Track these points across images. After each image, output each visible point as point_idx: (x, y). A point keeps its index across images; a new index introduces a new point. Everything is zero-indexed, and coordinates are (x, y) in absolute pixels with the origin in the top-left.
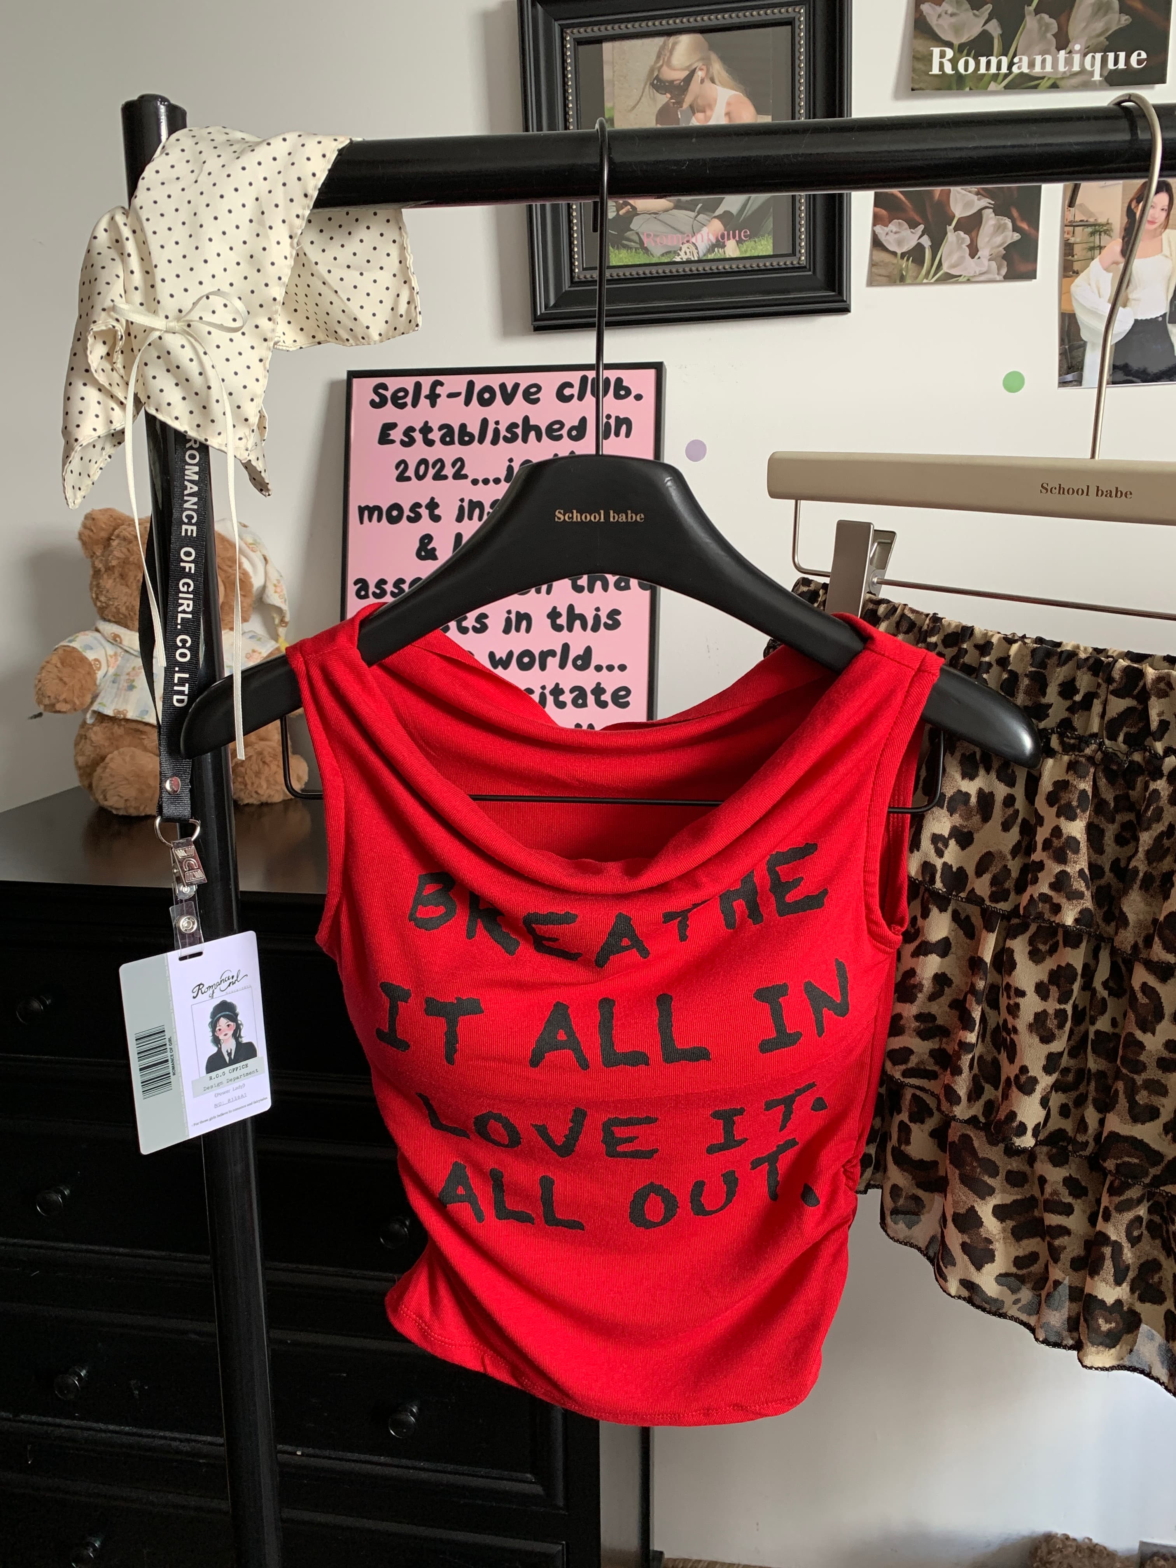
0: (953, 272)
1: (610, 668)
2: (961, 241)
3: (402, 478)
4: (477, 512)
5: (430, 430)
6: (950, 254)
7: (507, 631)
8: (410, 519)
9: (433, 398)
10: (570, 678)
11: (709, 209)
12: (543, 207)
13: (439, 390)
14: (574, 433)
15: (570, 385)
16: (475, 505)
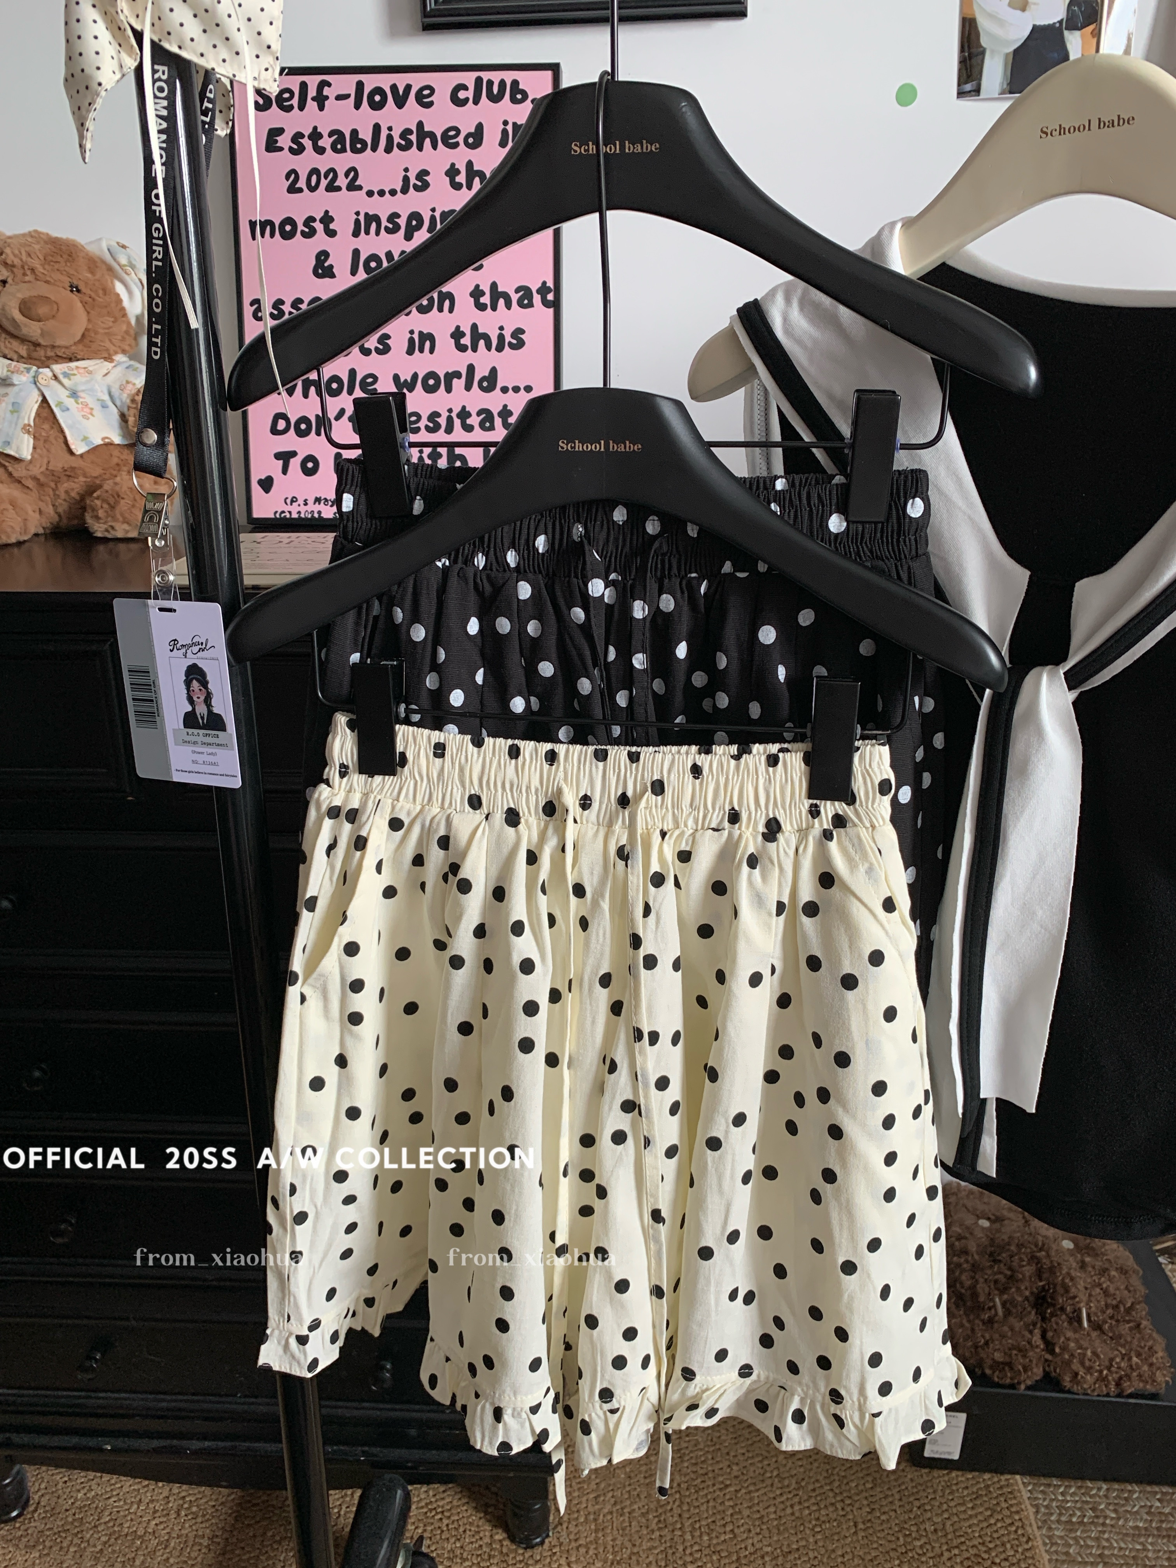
1: (516, 389)
3: (293, 189)
4: (374, 226)
5: (320, 136)
7: (410, 352)
8: (303, 234)
9: (321, 100)
10: (476, 400)
13: (326, 91)
14: (471, 140)
15: (464, 87)
16: (372, 219)
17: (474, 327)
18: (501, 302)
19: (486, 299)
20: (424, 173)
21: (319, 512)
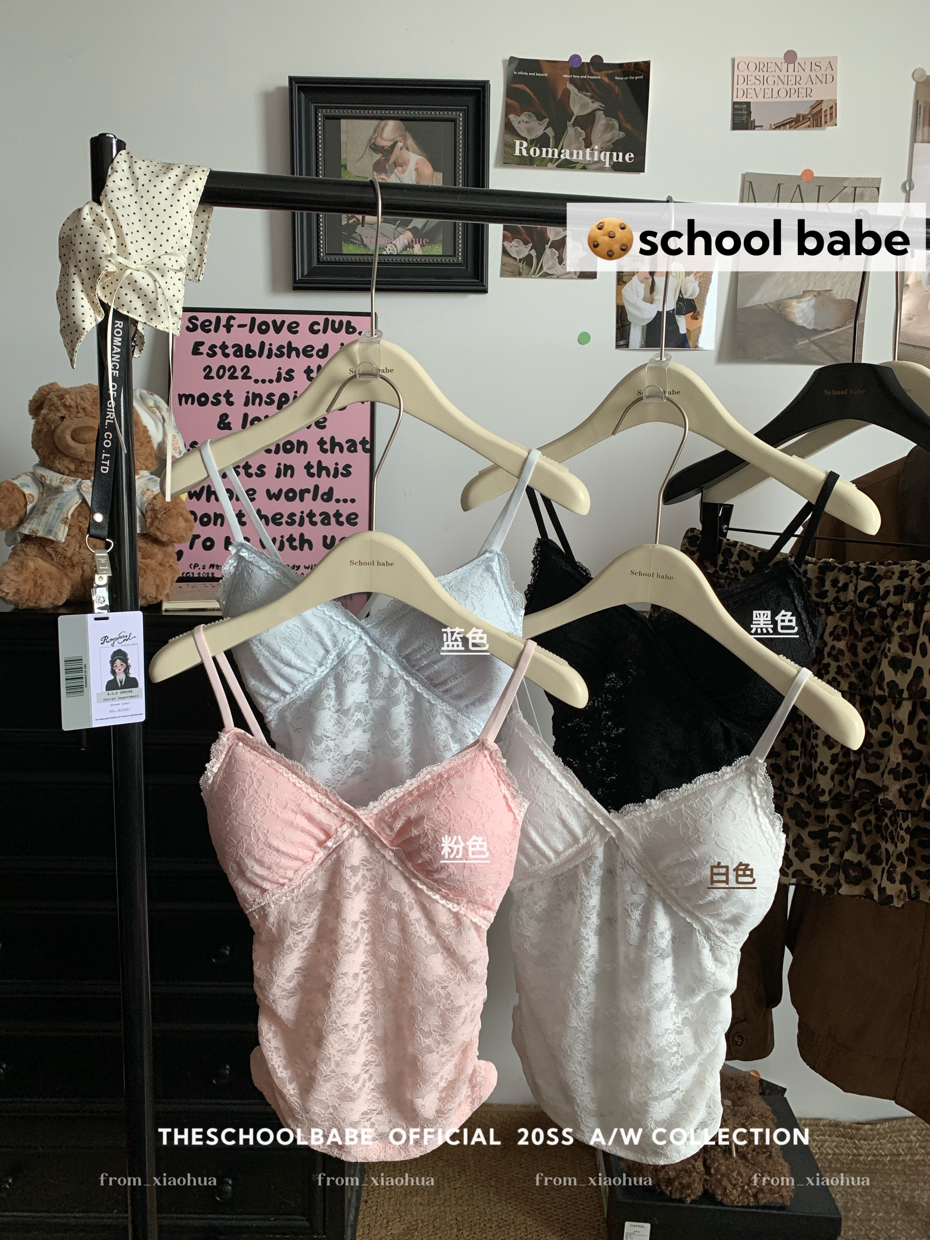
0: (549, 272)
1: (345, 501)
2: (553, 254)
3: (208, 377)
4: (258, 400)
5: (227, 347)
6: (547, 261)
7: (278, 476)
8: (213, 403)
9: (228, 327)
10: (319, 506)
11: (405, 224)
12: (302, 215)
13: (232, 322)
14: (320, 353)
15: (318, 323)
16: (256, 396)
17: (319, 463)
18: (337, 448)
19: (327, 446)
20: (290, 371)
21: (213, 574)
